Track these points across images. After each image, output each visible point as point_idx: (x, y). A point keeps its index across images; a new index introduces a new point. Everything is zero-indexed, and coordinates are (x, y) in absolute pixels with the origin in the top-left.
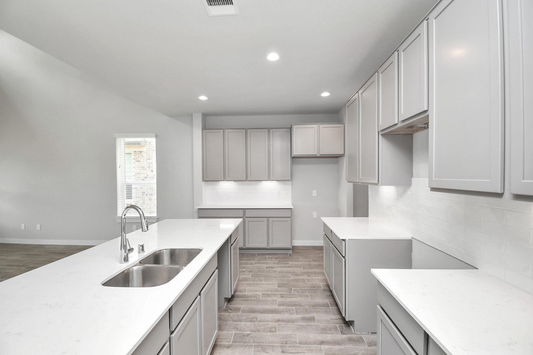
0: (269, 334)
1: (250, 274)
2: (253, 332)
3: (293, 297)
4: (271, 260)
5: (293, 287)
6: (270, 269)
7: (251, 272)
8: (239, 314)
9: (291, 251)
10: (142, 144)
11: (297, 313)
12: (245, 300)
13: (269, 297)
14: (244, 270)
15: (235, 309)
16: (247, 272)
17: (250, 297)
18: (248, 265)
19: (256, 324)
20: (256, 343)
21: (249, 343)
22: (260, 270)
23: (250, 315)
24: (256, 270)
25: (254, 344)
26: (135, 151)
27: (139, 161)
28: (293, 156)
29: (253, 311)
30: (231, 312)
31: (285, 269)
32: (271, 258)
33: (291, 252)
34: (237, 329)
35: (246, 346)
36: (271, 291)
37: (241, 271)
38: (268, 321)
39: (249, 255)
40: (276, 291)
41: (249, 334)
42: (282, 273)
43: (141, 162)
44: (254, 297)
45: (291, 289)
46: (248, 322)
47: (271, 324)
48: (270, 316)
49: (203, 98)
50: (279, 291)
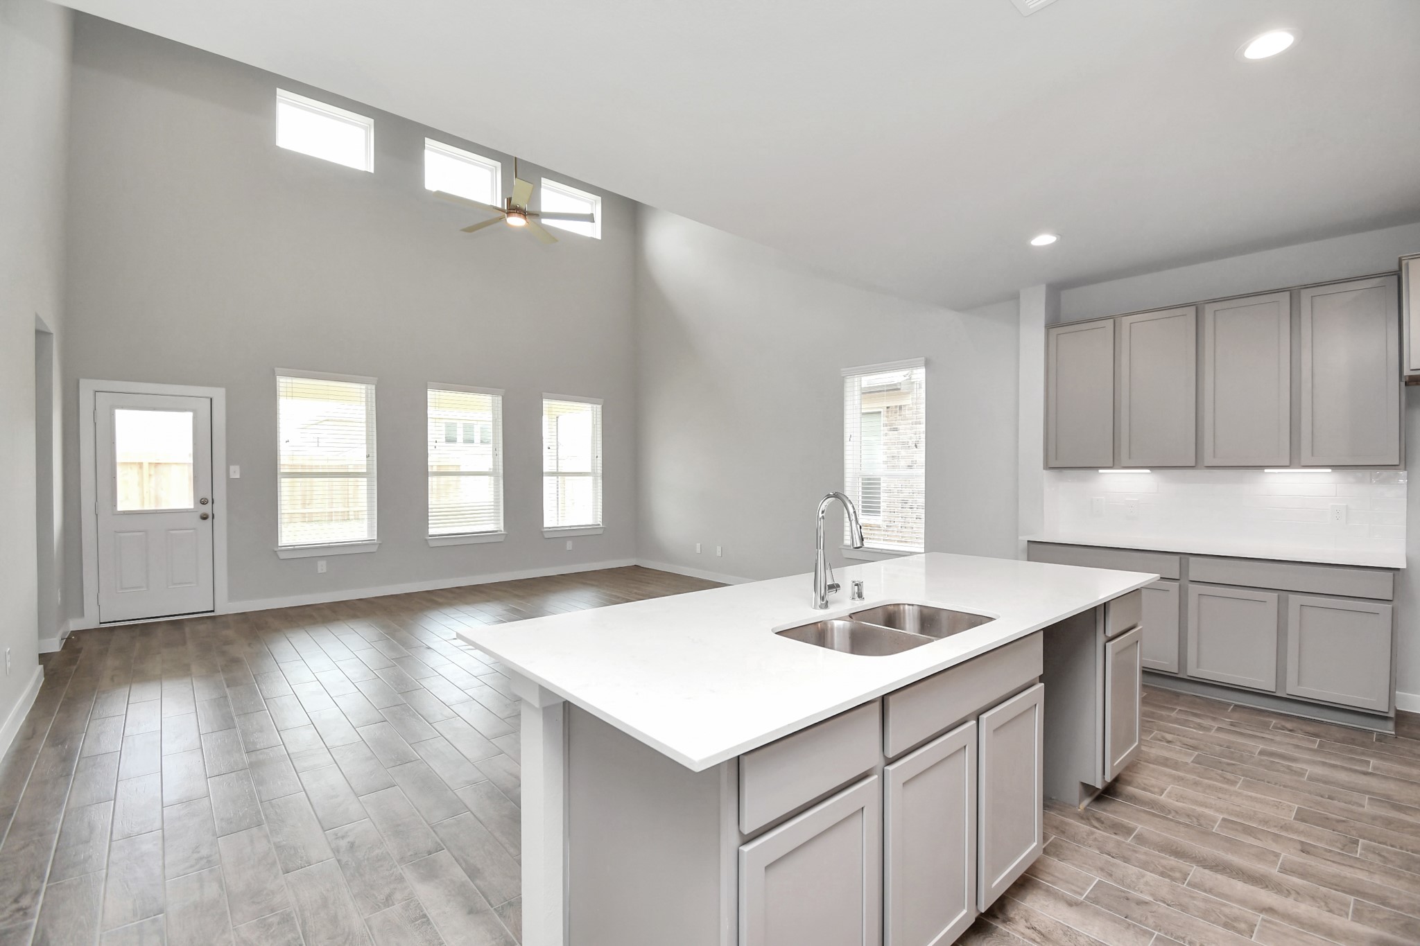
0: (1221, 929)
1: (1191, 755)
2: (1165, 902)
3: (1356, 866)
4: (1286, 735)
5: (1364, 839)
6: (1276, 761)
7: (1195, 748)
8: (1124, 842)
9: (1391, 725)
10: (904, 388)
11: (1358, 915)
12: (1154, 815)
13: (1251, 835)
14: (1169, 737)
15: (1113, 825)
16: (1179, 744)
17: (1173, 813)
18: (1190, 727)
19: (1179, 886)
20: (1166, 934)
21: (1140, 922)
22: (1232, 753)
23: (1163, 858)
24: (1218, 748)
25: (1156, 933)
26: (888, 408)
27: (896, 429)
28: (1406, 372)
29: (1178, 853)
30: (1100, 827)
31: (1343, 776)
32: (1291, 731)
33: (1389, 728)
34: (1111, 875)
35: (1129, 925)
36: (1265, 822)
37: (1159, 737)
38: (1227, 897)
39: (1198, 700)
40: (1285, 827)
41: (1146, 903)
42: (1326, 782)
43: (901, 431)
44: (1188, 816)
45: (1356, 842)
46: (1151, 872)
47: (1236, 909)
48: (1240, 888)
49: (1044, 240)
50: (1297, 832)
